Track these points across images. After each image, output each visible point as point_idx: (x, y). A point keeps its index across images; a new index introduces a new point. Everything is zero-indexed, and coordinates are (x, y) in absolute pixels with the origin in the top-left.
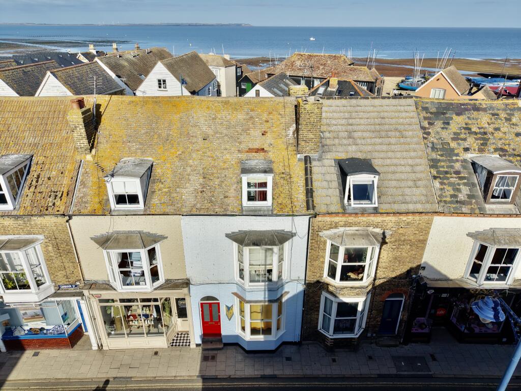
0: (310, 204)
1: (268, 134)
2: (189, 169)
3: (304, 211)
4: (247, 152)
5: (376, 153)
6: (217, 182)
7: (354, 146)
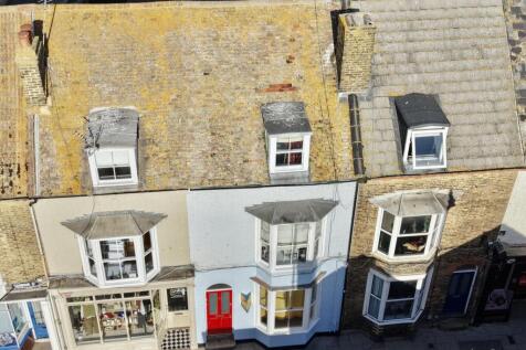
0: (358, 166)
1: (295, 61)
2: (190, 122)
3: (351, 176)
4: (268, 91)
5: (446, 85)
6: (231, 139)
7: (416, 76)
